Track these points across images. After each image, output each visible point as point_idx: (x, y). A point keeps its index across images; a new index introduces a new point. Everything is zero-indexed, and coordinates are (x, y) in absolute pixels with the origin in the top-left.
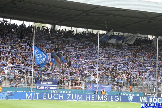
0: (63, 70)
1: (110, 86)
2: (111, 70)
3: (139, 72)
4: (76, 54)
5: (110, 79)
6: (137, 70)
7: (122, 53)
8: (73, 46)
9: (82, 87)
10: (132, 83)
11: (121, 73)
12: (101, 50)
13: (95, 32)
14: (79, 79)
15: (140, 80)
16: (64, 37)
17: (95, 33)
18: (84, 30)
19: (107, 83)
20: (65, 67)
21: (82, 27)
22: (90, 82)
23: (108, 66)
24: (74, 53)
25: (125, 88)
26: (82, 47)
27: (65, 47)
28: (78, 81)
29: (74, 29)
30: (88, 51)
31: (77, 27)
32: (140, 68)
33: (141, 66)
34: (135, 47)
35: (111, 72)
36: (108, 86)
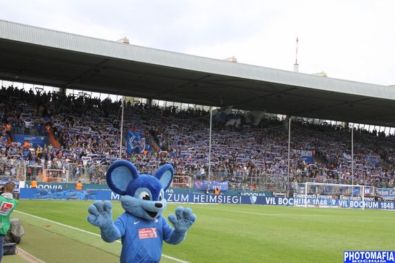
0: (161, 160)
1: (226, 183)
2: (227, 161)
3: (266, 164)
4: (180, 139)
5: (226, 173)
6: (263, 162)
7: (243, 138)
8: (176, 128)
9: (187, 185)
10: (256, 178)
11: (242, 165)
12: (215, 134)
13: (206, 108)
14: (184, 172)
15: (267, 174)
16: (164, 116)
17: (207, 111)
18: (192, 106)
19: (222, 179)
20: (165, 157)
21: (189, 103)
22: (199, 178)
23: (223, 156)
24: (177, 137)
25: (247, 185)
26: (188, 129)
27: (164, 130)
28: (183, 176)
29: (177, 104)
30: (196, 135)
31: (182, 102)
32: (267, 158)
33: (268, 155)
34: (260, 130)
35: (226, 164)
36: (224, 183)
